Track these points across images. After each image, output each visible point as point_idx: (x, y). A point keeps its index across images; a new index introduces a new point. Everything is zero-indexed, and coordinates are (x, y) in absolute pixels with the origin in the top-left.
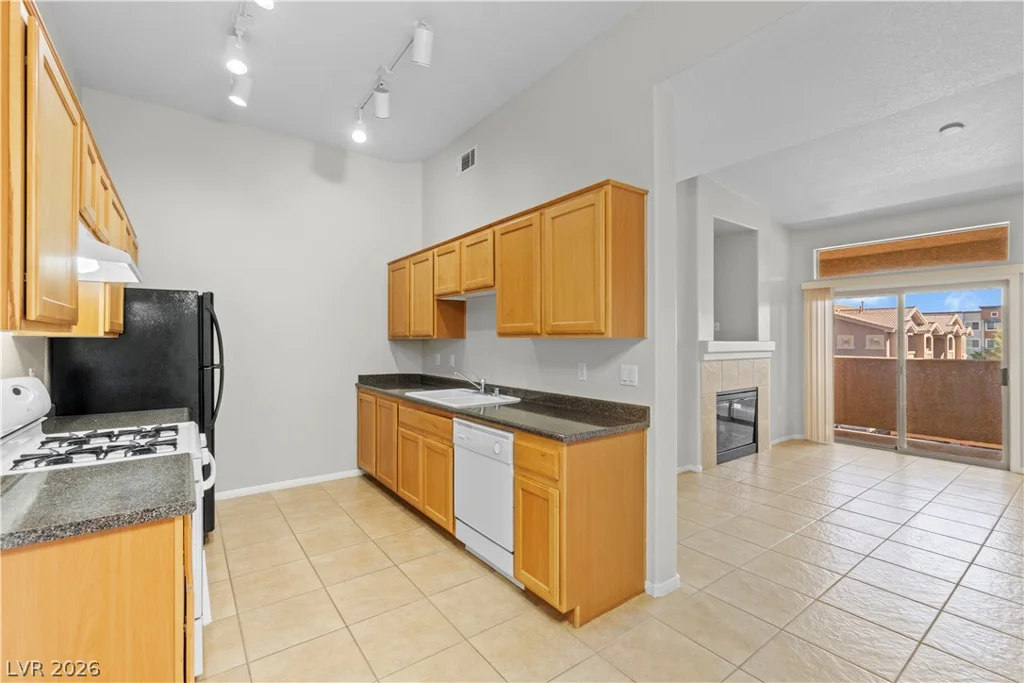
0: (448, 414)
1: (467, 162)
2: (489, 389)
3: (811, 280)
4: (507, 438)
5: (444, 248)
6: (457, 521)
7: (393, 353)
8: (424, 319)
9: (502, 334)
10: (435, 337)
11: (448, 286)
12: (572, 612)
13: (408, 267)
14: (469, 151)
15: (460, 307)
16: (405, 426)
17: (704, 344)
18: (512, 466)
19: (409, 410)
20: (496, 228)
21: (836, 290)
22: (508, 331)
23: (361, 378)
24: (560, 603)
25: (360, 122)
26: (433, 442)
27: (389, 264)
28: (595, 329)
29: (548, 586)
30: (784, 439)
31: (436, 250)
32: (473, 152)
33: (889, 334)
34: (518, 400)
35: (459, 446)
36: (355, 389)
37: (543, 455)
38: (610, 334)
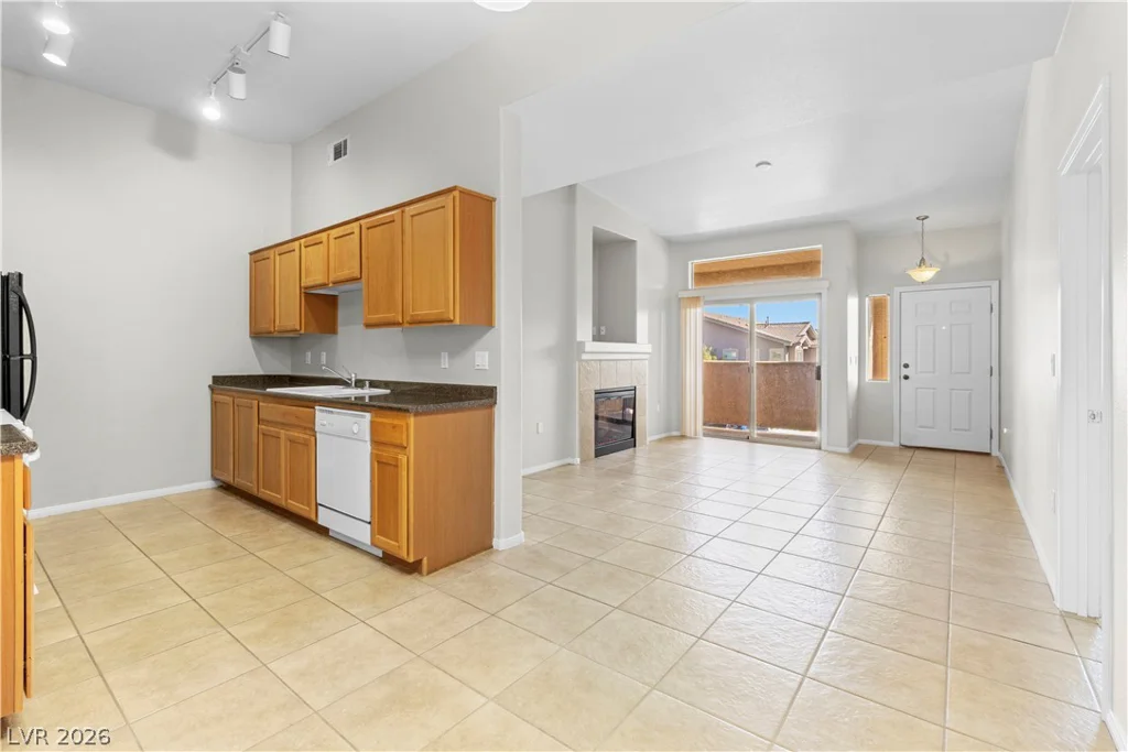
0: (311, 404)
1: (339, 152)
2: (360, 383)
3: (687, 289)
4: (363, 417)
5: (311, 239)
6: (320, 507)
7: (257, 353)
8: (289, 313)
9: (368, 326)
10: (302, 332)
11: (315, 277)
12: (419, 562)
13: (272, 256)
14: (342, 140)
15: (332, 301)
16: (268, 422)
17: (582, 344)
18: (369, 443)
19: (271, 405)
20: (362, 222)
21: (707, 299)
22: (373, 322)
23: (217, 380)
24: (408, 554)
25: (212, 97)
26: (296, 434)
27: (251, 254)
28: (445, 317)
29: (397, 541)
30: (663, 435)
31: (303, 241)
32: (345, 141)
33: (788, 347)
34: (388, 391)
35: (321, 433)
36: (207, 392)
37: (394, 427)
38: (457, 321)
